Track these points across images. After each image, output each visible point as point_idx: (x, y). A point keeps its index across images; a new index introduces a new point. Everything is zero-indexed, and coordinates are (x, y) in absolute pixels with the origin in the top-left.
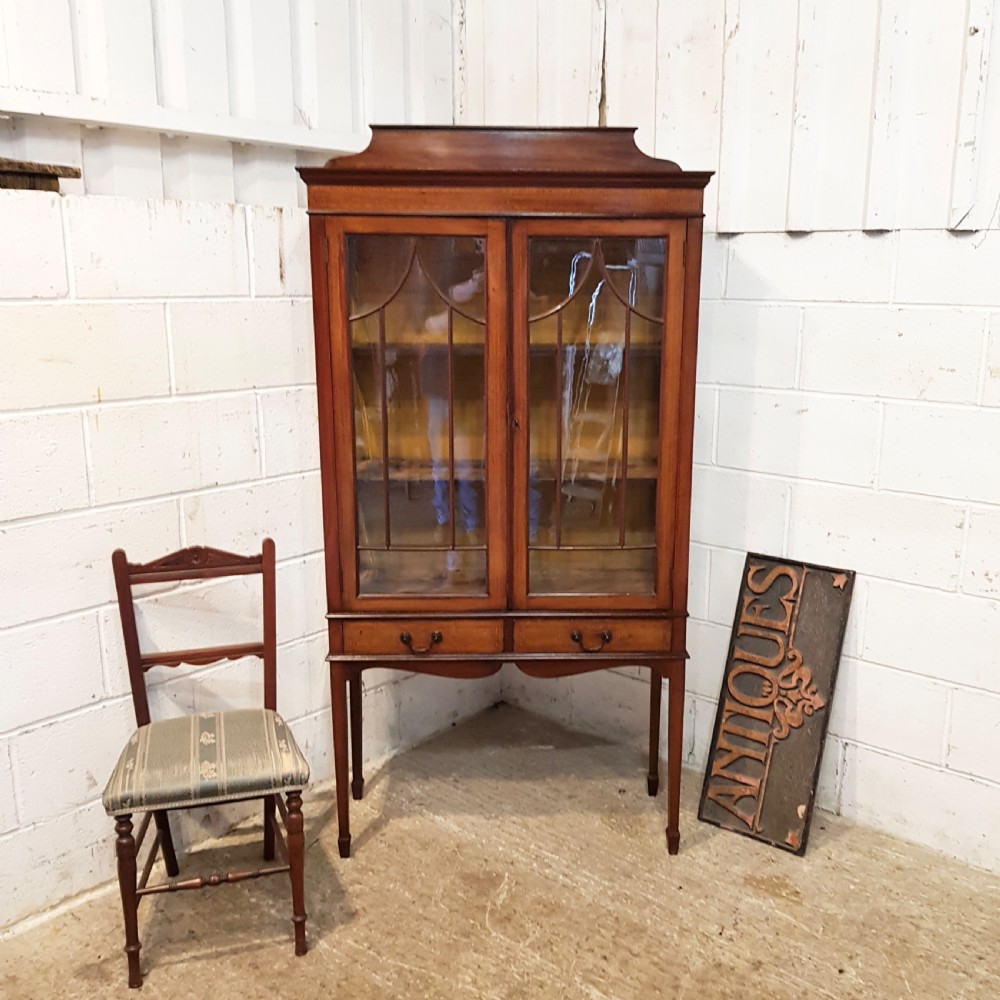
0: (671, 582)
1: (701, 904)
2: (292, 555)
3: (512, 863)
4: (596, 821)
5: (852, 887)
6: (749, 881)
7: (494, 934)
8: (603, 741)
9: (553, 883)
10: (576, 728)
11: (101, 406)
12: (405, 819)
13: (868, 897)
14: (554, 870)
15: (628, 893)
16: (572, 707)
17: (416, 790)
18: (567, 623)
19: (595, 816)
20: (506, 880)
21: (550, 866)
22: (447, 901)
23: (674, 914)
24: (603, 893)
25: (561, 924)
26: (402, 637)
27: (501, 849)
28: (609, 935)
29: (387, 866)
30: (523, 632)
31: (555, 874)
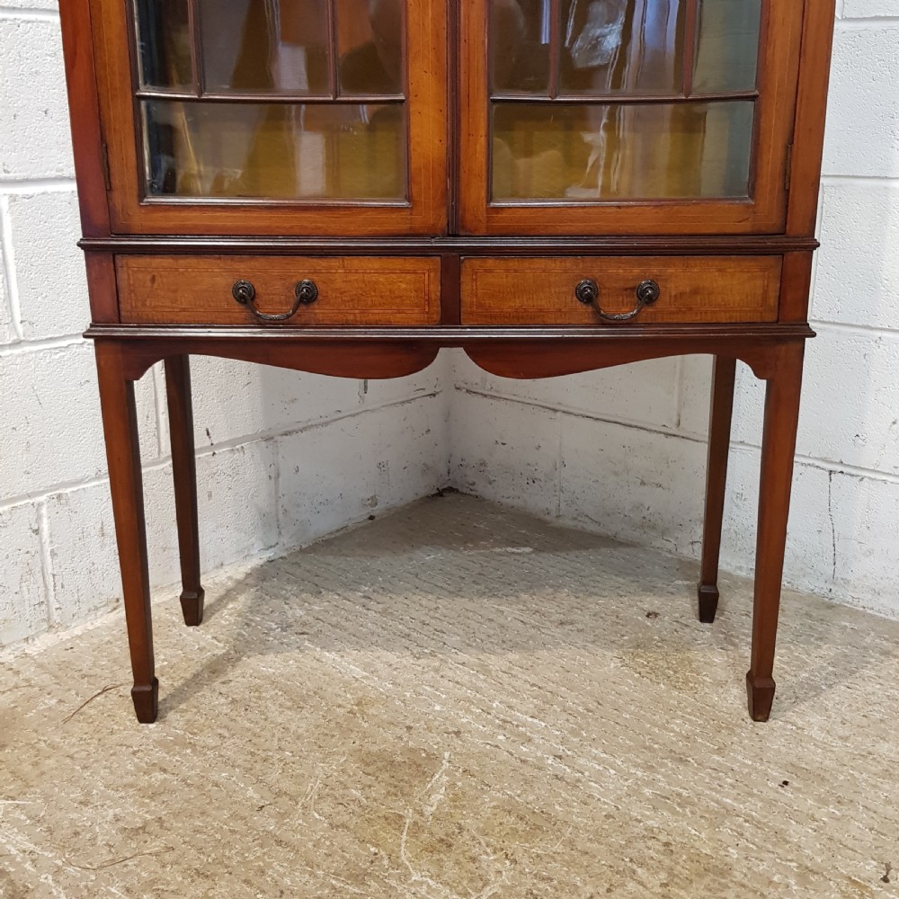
0: (786, 174)
1: (832, 816)
2: (53, 174)
3: (458, 733)
4: (610, 663)
7: (415, 877)
8: (611, 541)
9: (535, 772)
10: (568, 523)
12: (270, 657)
14: (537, 747)
15: (685, 793)
16: (562, 490)
17: (297, 612)
18: (569, 262)
19: (609, 654)
20: (446, 765)
21: (530, 740)
22: (327, 807)
23: (780, 837)
24: (634, 792)
25: (553, 857)
26: (236, 289)
27: (438, 708)
28: (655, 881)
29: (222, 737)
30: (481, 281)
31: (539, 754)
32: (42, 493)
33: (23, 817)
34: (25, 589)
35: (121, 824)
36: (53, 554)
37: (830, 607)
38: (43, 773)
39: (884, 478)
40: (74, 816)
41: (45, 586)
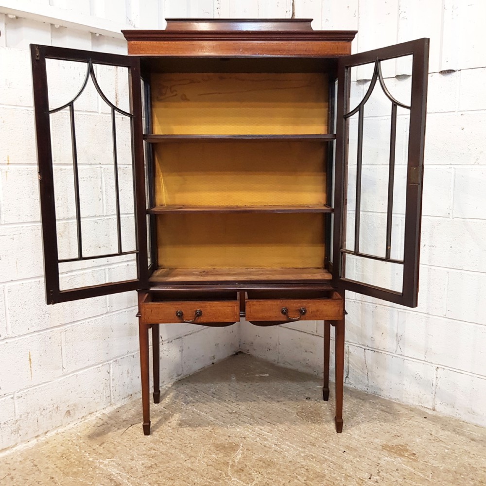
1: (357, 461)
3: (245, 438)
4: (293, 415)
5: (446, 451)
6: (385, 447)
7: (233, 479)
9: (269, 449)
10: (281, 365)
11: (9, 166)
13: (456, 456)
14: (269, 442)
15: (314, 455)
16: (279, 353)
17: (190, 398)
19: (293, 412)
20: (241, 447)
21: (267, 440)
22: (206, 460)
23: (341, 467)
24: (298, 455)
25: (273, 473)
27: (238, 430)
28: (303, 479)
29: (171, 439)
31: (270, 444)
32: (111, 360)
33: (114, 464)
34: (104, 392)
35: (144, 465)
36: (113, 380)
37: (367, 395)
38: (118, 451)
39: (381, 351)
40: (130, 463)
41: (110, 391)
